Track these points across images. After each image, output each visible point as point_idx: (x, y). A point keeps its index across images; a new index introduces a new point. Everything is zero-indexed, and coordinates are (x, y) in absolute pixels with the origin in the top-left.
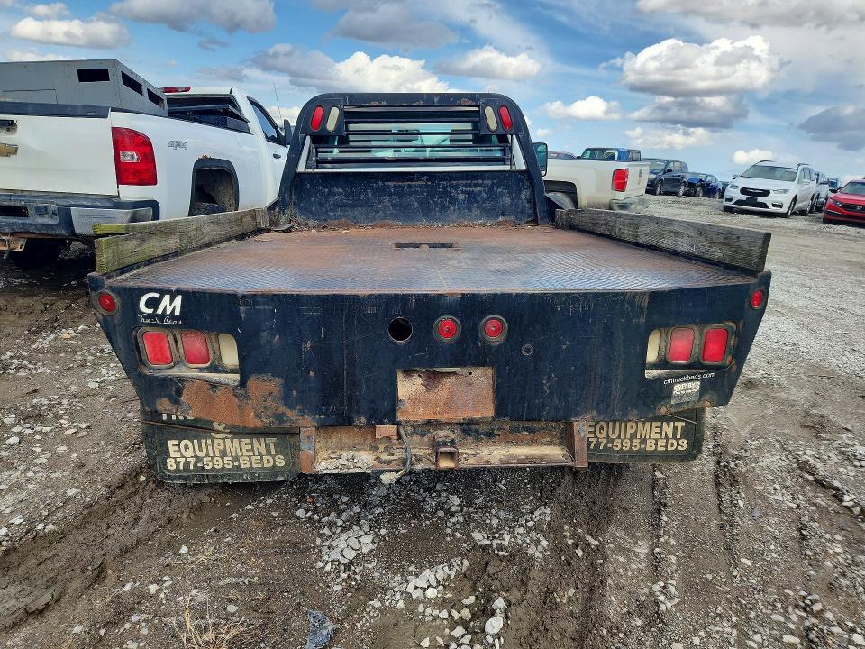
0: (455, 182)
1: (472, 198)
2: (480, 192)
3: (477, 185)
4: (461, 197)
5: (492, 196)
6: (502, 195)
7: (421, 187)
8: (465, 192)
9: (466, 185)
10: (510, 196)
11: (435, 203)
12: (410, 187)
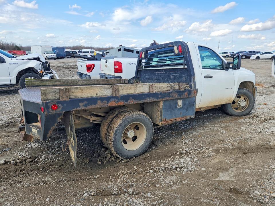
0: (170, 72)
1: (175, 77)
2: (177, 76)
3: (176, 73)
4: (172, 77)
5: (181, 77)
6: (183, 76)
7: (162, 73)
8: (173, 76)
9: (173, 73)
10: (185, 77)
11: (166, 79)
12: (160, 73)
